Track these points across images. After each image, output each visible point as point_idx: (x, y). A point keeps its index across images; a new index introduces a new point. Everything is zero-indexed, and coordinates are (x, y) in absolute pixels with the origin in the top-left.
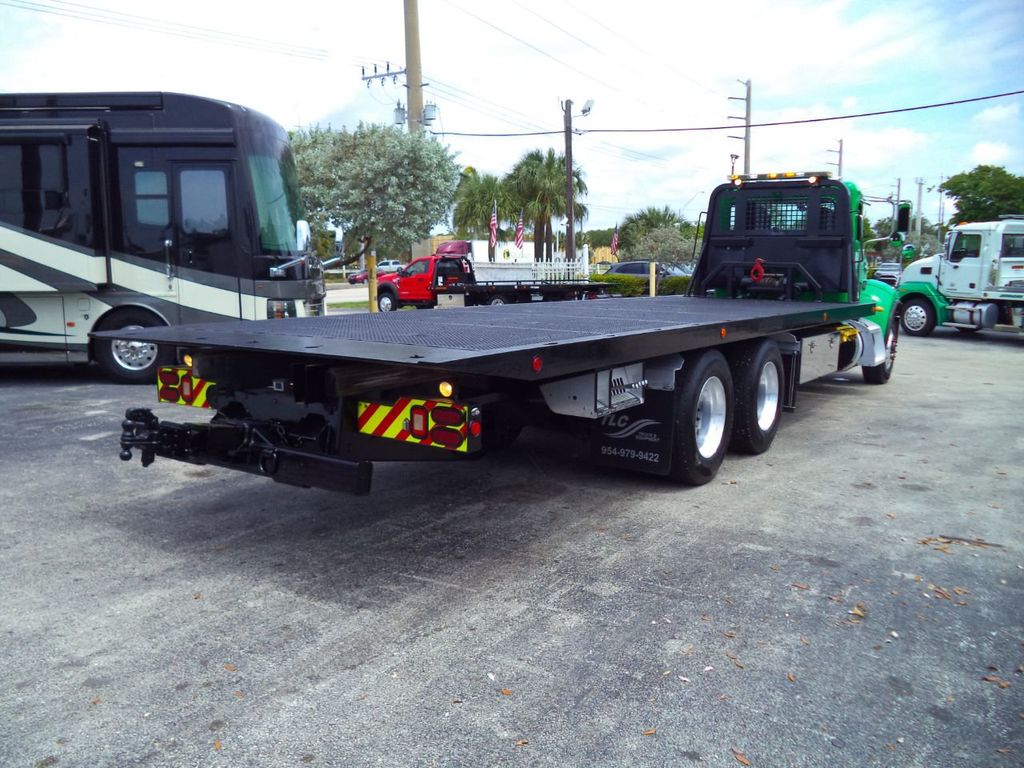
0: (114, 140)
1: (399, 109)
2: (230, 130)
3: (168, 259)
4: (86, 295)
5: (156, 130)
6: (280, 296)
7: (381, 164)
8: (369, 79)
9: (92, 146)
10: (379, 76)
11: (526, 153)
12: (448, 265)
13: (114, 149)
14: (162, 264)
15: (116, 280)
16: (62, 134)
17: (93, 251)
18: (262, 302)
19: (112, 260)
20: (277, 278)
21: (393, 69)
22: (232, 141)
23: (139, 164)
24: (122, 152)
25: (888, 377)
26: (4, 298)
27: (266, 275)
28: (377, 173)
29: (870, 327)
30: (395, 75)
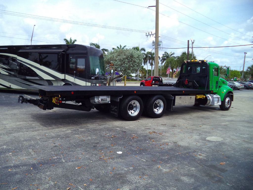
0: (67, 53)
1: (153, 42)
2: (86, 51)
3: (74, 75)
4: (61, 81)
5: (74, 51)
6: (94, 83)
7: (125, 57)
8: (147, 36)
9: (64, 54)
10: (150, 35)
12: (156, 79)
13: (67, 55)
14: (73, 76)
15: (66, 79)
16: (58, 52)
17: (61, 73)
18: (90, 83)
19: (66, 75)
20: (93, 79)
22: (86, 53)
23: (71, 57)
24: (69, 55)
25: (227, 109)
26: (48, 81)
27: (91, 79)
28: (124, 59)
29: (215, 96)
30: (153, 35)
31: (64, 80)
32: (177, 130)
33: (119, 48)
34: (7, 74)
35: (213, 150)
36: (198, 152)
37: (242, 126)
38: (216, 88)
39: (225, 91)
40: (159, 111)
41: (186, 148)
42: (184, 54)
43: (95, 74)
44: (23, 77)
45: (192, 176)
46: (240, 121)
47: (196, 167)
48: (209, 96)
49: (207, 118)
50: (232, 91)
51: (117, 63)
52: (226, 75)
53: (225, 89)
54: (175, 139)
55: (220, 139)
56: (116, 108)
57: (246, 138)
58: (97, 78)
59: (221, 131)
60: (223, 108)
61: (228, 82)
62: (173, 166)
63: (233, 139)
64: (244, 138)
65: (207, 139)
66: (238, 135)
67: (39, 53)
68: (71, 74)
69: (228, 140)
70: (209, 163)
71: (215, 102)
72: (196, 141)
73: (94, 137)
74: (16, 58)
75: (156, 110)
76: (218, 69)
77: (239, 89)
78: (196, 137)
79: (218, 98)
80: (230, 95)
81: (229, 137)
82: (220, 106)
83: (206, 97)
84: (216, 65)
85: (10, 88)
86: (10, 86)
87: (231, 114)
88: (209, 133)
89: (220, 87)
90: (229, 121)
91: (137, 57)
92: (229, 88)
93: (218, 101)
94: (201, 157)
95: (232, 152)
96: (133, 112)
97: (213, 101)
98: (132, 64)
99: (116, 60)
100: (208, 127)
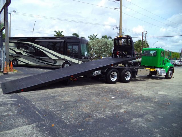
1: (118, 33)
2: (79, 41)
3: (71, 56)
4: (62, 60)
5: (71, 41)
6: (83, 61)
7: (102, 44)
8: (114, 28)
9: (64, 43)
11: (138, 40)
13: (67, 43)
17: (63, 55)
18: (81, 62)
19: (65, 56)
20: (83, 59)
21: (118, 27)
23: (69, 45)
24: (68, 43)
25: (170, 78)
26: (54, 60)
27: (81, 58)
28: (101, 45)
29: (162, 70)
30: (118, 28)
31: (64, 59)
32: (140, 89)
33: (92, 37)
34: (27, 55)
35: (162, 98)
36: (154, 99)
37: (179, 88)
38: (163, 64)
39: (168, 66)
40: (128, 78)
41: (147, 97)
42: (140, 41)
43: (85, 56)
44: (38, 57)
45: (152, 107)
46: (177, 85)
47: (154, 104)
48: (158, 70)
49: (158, 83)
50: (173, 67)
51: (97, 48)
52: (169, 56)
53: (168, 65)
54: (140, 93)
55: (165, 94)
56: (105, 76)
57: (181, 93)
58: (85, 58)
59: (166, 90)
60: (167, 77)
61: (170, 61)
62: (142, 103)
63: (173, 94)
64: (180, 93)
65: (158, 93)
66: (176, 92)
67: (48, 42)
68: (69, 55)
69: (170, 94)
70: (160, 103)
71: (162, 74)
72: (152, 94)
73: (96, 91)
74: (34, 45)
75: (126, 78)
76: (164, 53)
77: (178, 66)
78: (152, 92)
79: (164, 71)
80: (172, 69)
81: (171, 93)
82: (165, 76)
83: (156, 70)
84: (163, 50)
85: (29, 64)
86: (29, 63)
87: (173, 81)
88: (159, 90)
89: (165, 64)
90: (171, 85)
91: (110, 44)
92: (171, 65)
93: (164, 73)
94: (155, 100)
95: (173, 99)
96: (113, 78)
97: (161, 73)
98: (107, 49)
99: (96, 46)
100: (158, 88)
